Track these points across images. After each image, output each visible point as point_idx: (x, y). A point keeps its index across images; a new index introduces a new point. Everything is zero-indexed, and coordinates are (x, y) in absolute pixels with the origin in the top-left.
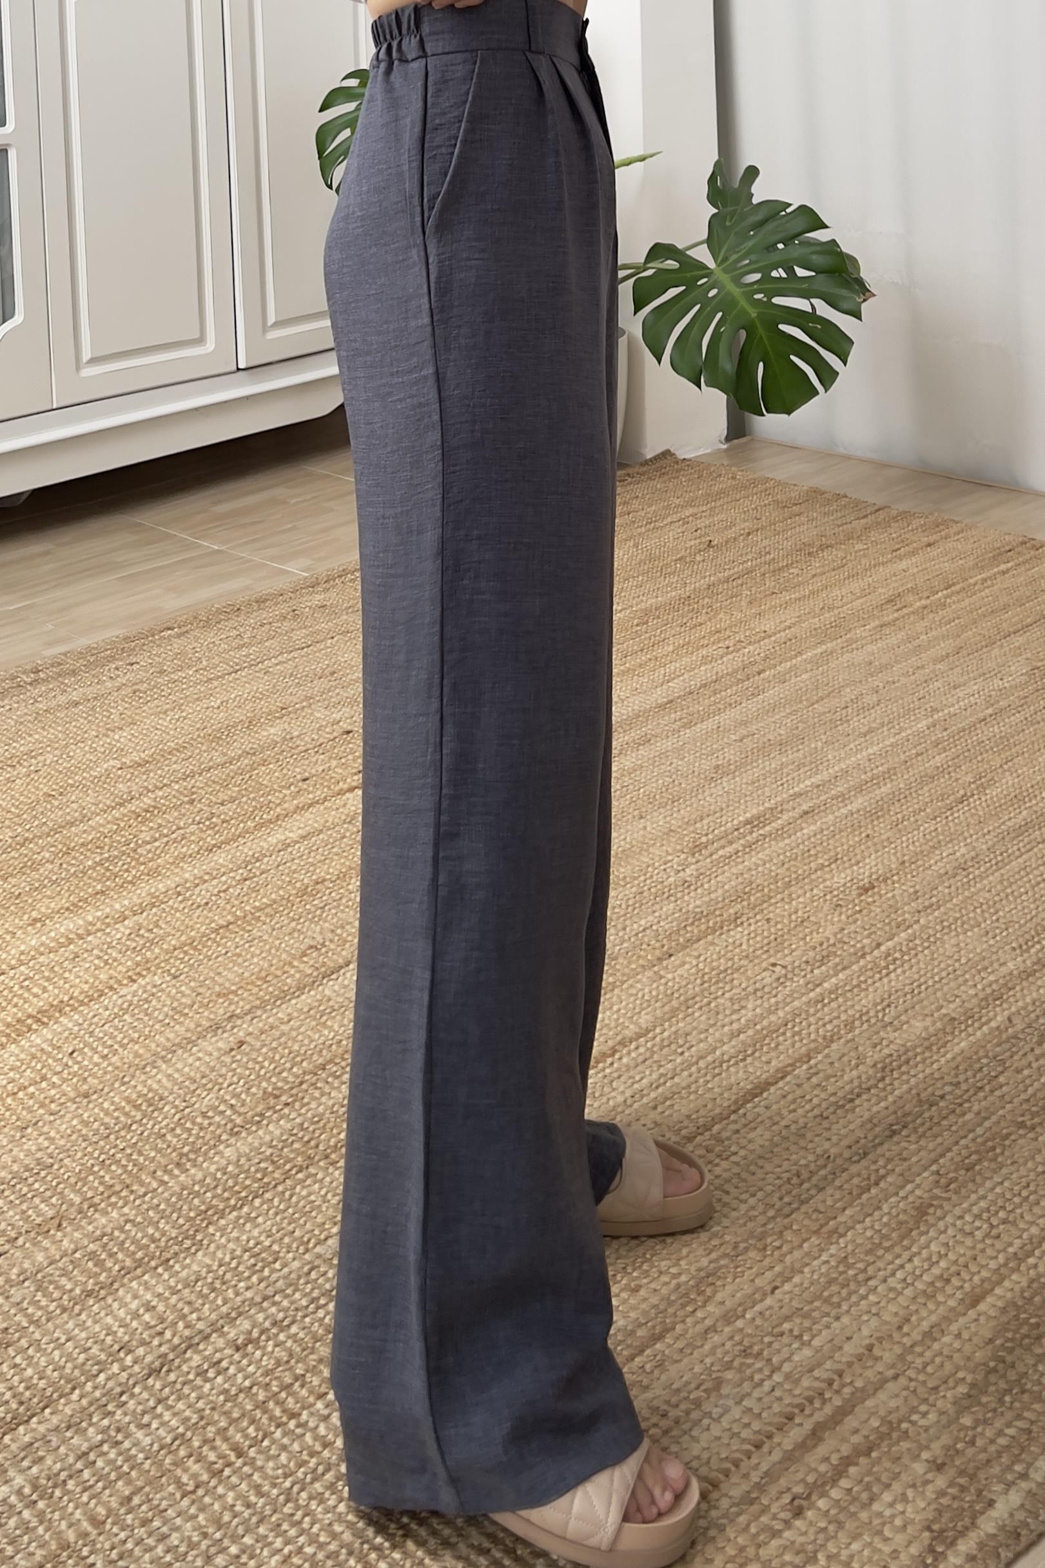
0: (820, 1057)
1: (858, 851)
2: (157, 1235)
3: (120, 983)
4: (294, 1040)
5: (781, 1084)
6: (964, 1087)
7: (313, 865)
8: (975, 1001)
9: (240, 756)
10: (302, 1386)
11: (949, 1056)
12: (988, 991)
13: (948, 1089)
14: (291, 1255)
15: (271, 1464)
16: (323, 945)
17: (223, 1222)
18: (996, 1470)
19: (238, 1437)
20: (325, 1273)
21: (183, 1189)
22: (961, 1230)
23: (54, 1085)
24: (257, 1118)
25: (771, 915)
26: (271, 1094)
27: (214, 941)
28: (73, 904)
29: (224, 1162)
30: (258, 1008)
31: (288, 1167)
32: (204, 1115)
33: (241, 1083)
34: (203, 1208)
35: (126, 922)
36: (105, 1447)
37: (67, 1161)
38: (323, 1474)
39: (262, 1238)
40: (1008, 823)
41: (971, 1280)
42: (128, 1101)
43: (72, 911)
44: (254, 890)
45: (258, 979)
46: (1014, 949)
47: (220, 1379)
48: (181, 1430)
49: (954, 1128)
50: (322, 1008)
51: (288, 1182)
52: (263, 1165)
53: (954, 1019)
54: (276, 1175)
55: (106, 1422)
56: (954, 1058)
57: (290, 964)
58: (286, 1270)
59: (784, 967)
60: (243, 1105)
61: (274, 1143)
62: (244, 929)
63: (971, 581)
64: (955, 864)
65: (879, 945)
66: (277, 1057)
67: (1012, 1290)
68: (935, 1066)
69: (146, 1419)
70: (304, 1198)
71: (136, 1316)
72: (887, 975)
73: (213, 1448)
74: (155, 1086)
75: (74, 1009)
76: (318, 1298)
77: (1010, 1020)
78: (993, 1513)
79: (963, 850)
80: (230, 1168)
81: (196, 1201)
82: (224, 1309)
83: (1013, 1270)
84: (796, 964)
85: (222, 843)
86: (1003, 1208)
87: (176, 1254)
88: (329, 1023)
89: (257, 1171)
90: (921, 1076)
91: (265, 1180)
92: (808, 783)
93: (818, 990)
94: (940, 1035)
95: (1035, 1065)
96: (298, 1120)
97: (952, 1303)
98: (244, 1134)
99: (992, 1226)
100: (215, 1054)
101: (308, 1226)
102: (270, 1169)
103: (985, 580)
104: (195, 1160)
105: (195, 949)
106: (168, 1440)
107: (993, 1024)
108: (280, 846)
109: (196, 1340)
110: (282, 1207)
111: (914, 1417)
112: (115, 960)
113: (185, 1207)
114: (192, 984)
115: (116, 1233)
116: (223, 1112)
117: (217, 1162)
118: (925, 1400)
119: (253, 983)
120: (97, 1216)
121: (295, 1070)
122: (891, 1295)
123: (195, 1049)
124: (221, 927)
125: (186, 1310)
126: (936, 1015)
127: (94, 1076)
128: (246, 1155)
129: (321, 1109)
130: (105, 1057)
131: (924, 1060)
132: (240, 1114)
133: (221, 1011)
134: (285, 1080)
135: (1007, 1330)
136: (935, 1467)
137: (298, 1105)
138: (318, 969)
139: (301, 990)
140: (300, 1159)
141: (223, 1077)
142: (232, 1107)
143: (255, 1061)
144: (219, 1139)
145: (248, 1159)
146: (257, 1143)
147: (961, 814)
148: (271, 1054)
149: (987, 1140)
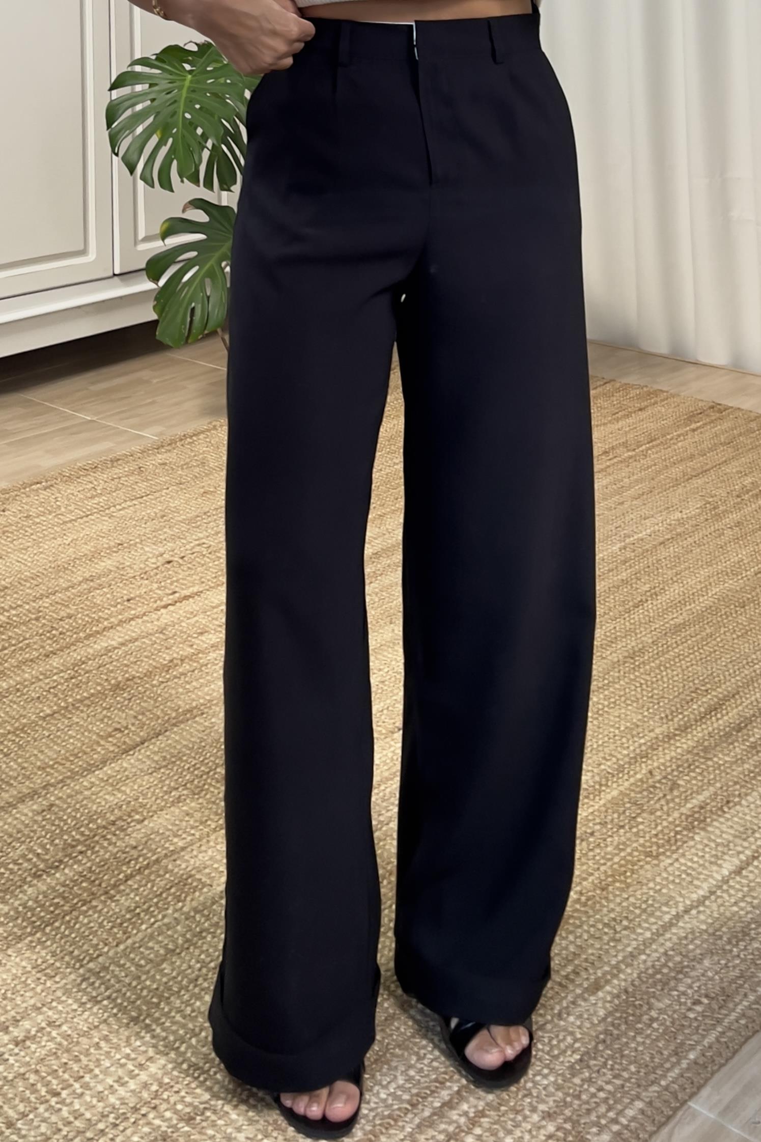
4: (93, 802)
6: (609, 826)
7: (126, 666)
8: (627, 759)
10: (64, 1072)
11: (602, 802)
12: (638, 751)
13: (598, 827)
14: (68, 970)
15: (32, 1133)
16: (126, 728)
17: (19, 945)
18: (593, 1117)
20: (93, 983)
22: (592, 936)
24: (57, 864)
26: (69, 844)
27: (41, 726)
29: (26, 898)
30: (68, 777)
31: (75, 901)
32: (15, 862)
33: (48, 836)
39: (48, 957)
40: (672, 622)
41: (595, 973)
44: (77, 686)
45: (71, 755)
46: (662, 718)
49: (597, 858)
50: (118, 777)
51: (74, 913)
52: (56, 901)
53: (609, 773)
54: (66, 908)
56: (604, 805)
57: (98, 744)
58: (64, 981)
60: (47, 854)
61: (68, 882)
62: (66, 717)
63: (668, 437)
64: (626, 654)
66: (78, 815)
67: (625, 980)
68: (591, 810)
70: (85, 925)
77: (650, 772)
79: (633, 644)
80: (30, 903)
83: (627, 966)
86: (627, 918)
88: (123, 788)
89: (51, 905)
91: (57, 912)
94: (597, 787)
95: (665, 808)
96: (89, 865)
98: (44, 877)
99: (616, 932)
100: (30, 814)
101: (85, 947)
102: (62, 903)
103: (679, 436)
105: (25, 732)
107: (639, 776)
108: (103, 652)
110: (67, 933)
116: (30, 860)
117: (21, 899)
119: (67, 759)
121: (91, 825)
123: (15, 811)
124: (48, 716)
128: (44, 892)
129: (107, 855)
132: (44, 861)
133: (39, 781)
134: (82, 834)
135: (616, 1010)
136: (549, 1116)
137: (89, 852)
138: (119, 747)
139: (104, 762)
140: (85, 895)
141: (34, 832)
142: (38, 854)
143: (61, 819)
144: (24, 881)
145: (45, 897)
146: (53, 883)
147: (638, 615)
148: (74, 814)
149: (621, 866)
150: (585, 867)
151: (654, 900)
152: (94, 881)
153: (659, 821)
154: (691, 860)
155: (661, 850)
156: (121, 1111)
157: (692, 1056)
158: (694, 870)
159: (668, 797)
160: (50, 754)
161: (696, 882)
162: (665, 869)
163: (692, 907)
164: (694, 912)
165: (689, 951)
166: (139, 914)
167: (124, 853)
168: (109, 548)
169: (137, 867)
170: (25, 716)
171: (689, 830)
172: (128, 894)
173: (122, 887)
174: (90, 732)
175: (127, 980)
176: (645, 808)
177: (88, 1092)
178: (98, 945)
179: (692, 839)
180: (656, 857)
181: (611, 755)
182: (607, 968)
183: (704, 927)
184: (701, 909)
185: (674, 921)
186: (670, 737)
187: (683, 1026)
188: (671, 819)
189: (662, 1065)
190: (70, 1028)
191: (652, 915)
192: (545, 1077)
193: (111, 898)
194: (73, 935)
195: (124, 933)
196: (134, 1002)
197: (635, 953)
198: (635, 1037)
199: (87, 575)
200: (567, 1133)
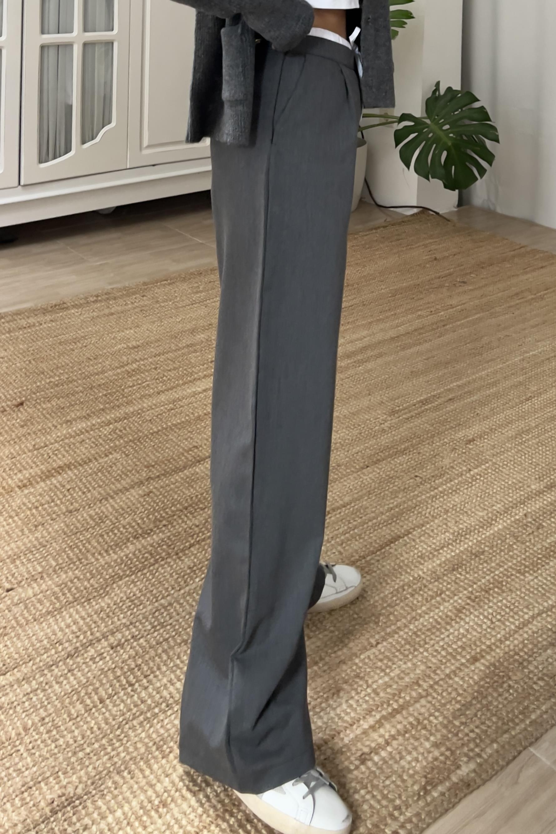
0: (428, 526)
1: (471, 421)
2: (88, 586)
3: (100, 456)
4: (176, 493)
5: (406, 538)
6: (495, 549)
7: (205, 405)
8: (511, 504)
9: (184, 347)
10: (139, 670)
11: (492, 532)
12: (519, 499)
13: (486, 549)
14: (148, 603)
15: (115, 709)
16: (201, 446)
17: (120, 583)
18: (466, 749)
19: (103, 693)
20: (163, 613)
21: (106, 564)
22: (477, 624)
23: (56, 505)
24: (149, 531)
25: (421, 451)
26: (158, 519)
27: (150, 439)
28: (88, 415)
29: (128, 552)
30: (163, 475)
31: (158, 557)
32: (124, 527)
33: (146, 512)
34: (113, 574)
35: (111, 426)
36: (39, 691)
37: (54, 544)
38: (138, 717)
39: (137, 592)
41: (476, 649)
42: (91, 517)
43: (86, 418)
44: (174, 415)
45: (167, 460)
46: (536, 479)
47: (101, 663)
48: (77, 686)
49: (485, 570)
51: (157, 566)
52: (146, 555)
53: (498, 512)
54: (151, 561)
55: (42, 679)
56: (493, 534)
57: (183, 454)
58: (144, 610)
59: (421, 478)
60: (144, 524)
61: (154, 544)
62: (165, 434)
64: (517, 432)
65: (470, 470)
66: (166, 501)
67: (494, 657)
68: (483, 536)
69: (62, 679)
70: (162, 574)
71: (68, 626)
72: (471, 487)
73: (90, 698)
74: (105, 510)
75: (75, 467)
76: (156, 626)
77: (525, 515)
78: (459, 772)
79: (523, 426)
80: (130, 555)
81: (111, 571)
82: (111, 627)
83: (497, 647)
84: (428, 476)
85: (165, 390)
86: (500, 613)
87: (95, 597)
89: (143, 558)
90: (475, 541)
91: (146, 563)
92: (455, 384)
93: (436, 491)
94: (490, 520)
95: (532, 541)
96: (169, 534)
97: (463, 661)
98: (141, 539)
99: (492, 623)
100: (137, 497)
101: (160, 589)
102: (149, 557)
104: (114, 550)
105: (140, 442)
106: (70, 691)
107: (517, 517)
109: (94, 642)
110: (150, 577)
111: (431, 718)
112: (101, 444)
113: (105, 573)
114: (135, 460)
115: (69, 583)
116: (133, 527)
117: (125, 552)
118: (438, 710)
119: (163, 462)
120: (62, 573)
121: (173, 508)
122: (435, 654)
123: (128, 493)
124: (155, 432)
125: (93, 626)
126: (490, 510)
127: (77, 502)
129: (181, 529)
130: (84, 493)
131: (479, 532)
132: (141, 528)
133: (145, 475)
134: (167, 513)
135: (487, 677)
136: (436, 745)
137: (170, 526)
138: (195, 458)
139: (185, 468)
140: (164, 554)
141: (138, 508)
142: (138, 524)
143: (155, 502)
144: (128, 540)
145: (140, 552)
146: (145, 544)
147: (527, 406)
148: (163, 499)
149: (500, 577)
150: (476, 575)
151: (519, 603)
152: (170, 546)
153: (527, 549)
154: (546, 579)
155: (527, 569)
156: (170, 702)
157: (533, 717)
158: (547, 586)
159: (535, 533)
160: (153, 457)
161: (547, 594)
162: (529, 583)
163: (543, 612)
164: (544, 615)
165: (539, 642)
166: (195, 571)
167: (191, 528)
168: (203, 326)
169: (198, 539)
170: (141, 431)
171: (547, 558)
172: (190, 557)
173: (187, 552)
174: (179, 446)
175: (184, 614)
176: (519, 539)
177: (151, 686)
178: (168, 588)
179: (548, 564)
180: (523, 574)
181: (501, 500)
182: (484, 647)
183: (549, 626)
184: (549, 613)
185: (531, 620)
186: (540, 493)
187: (530, 694)
188: (535, 549)
189: (512, 721)
190: (146, 641)
191: (516, 613)
192: (436, 718)
193: (179, 558)
194: (154, 580)
195: (185, 582)
196: (186, 629)
197: (503, 639)
198: (497, 697)
199: (188, 343)
200: (447, 758)
